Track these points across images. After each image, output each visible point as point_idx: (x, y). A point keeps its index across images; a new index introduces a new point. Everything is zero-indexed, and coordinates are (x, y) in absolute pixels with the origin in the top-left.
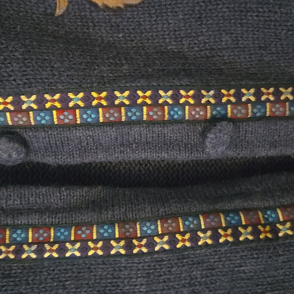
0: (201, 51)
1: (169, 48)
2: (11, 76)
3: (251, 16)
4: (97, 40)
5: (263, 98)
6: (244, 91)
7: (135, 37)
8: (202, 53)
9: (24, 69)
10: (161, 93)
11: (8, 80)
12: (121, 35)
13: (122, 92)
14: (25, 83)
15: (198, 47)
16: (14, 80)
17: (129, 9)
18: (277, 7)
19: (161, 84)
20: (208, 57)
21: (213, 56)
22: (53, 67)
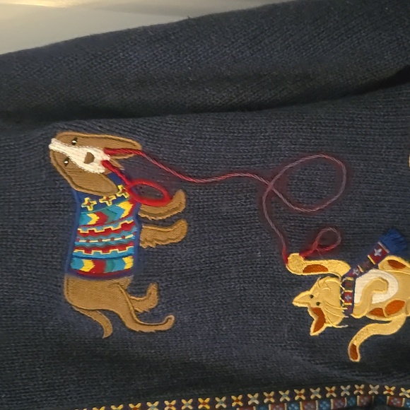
0: (216, 361)
1: (191, 359)
2: (68, 395)
3: (254, 339)
4: (134, 356)
5: (266, 401)
6: (250, 396)
7: (164, 352)
8: (217, 363)
9: (78, 389)
10: (184, 401)
11: (65, 399)
12: (153, 351)
13: (153, 403)
14: (79, 400)
15: (214, 359)
16: (71, 398)
17: (160, 333)
18: (273, 333)
19: (184, 395)
20: (222, 366)
21: (226, 366)
22: (100, 385)
